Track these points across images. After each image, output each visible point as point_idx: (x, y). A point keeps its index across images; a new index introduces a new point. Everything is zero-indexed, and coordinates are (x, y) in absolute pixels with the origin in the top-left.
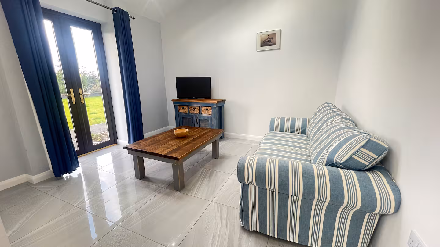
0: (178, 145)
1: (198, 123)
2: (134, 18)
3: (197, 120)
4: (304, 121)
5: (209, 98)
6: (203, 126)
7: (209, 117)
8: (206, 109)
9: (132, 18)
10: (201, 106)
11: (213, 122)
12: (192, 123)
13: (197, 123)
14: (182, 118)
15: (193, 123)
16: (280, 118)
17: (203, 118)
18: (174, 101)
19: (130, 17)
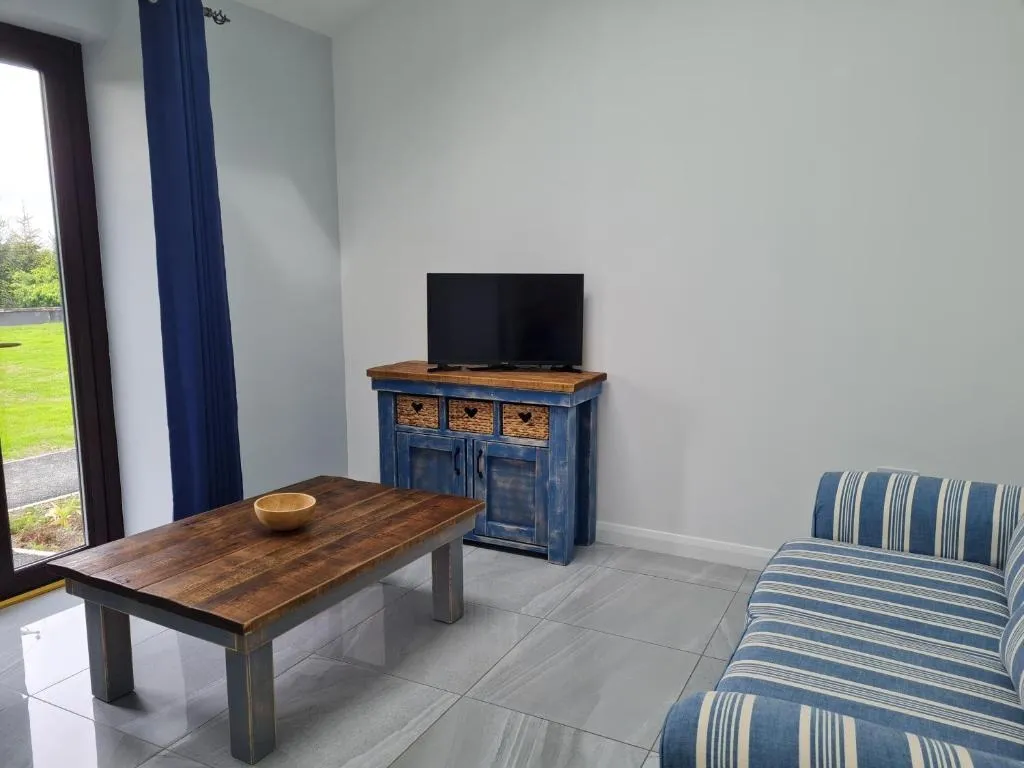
0: (266, 567)
1: (485, 476)
2: (225, 20)
3: (482, 462)
4: (982, 496)
5: (576, 367)
6: (503, 489)
7: (532, 451)
8: (521, 415)
9: (215, 19)
10: (502, 403)
11: (553, 474)
12: (455, 476)
13: (476, 475)
14: (411, 447)
15: (458, 473)
16: (864, 476)
17: (505, 455)
18: (377, 377)
19: (207, 15)
